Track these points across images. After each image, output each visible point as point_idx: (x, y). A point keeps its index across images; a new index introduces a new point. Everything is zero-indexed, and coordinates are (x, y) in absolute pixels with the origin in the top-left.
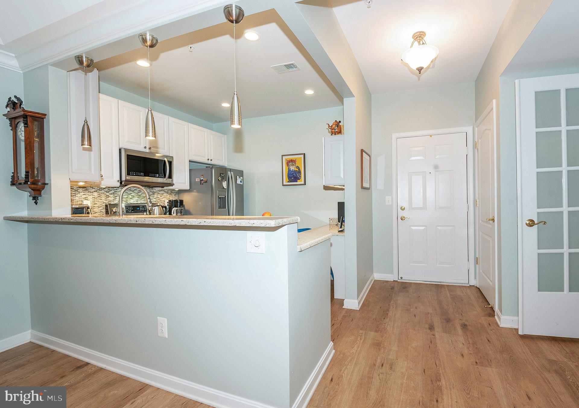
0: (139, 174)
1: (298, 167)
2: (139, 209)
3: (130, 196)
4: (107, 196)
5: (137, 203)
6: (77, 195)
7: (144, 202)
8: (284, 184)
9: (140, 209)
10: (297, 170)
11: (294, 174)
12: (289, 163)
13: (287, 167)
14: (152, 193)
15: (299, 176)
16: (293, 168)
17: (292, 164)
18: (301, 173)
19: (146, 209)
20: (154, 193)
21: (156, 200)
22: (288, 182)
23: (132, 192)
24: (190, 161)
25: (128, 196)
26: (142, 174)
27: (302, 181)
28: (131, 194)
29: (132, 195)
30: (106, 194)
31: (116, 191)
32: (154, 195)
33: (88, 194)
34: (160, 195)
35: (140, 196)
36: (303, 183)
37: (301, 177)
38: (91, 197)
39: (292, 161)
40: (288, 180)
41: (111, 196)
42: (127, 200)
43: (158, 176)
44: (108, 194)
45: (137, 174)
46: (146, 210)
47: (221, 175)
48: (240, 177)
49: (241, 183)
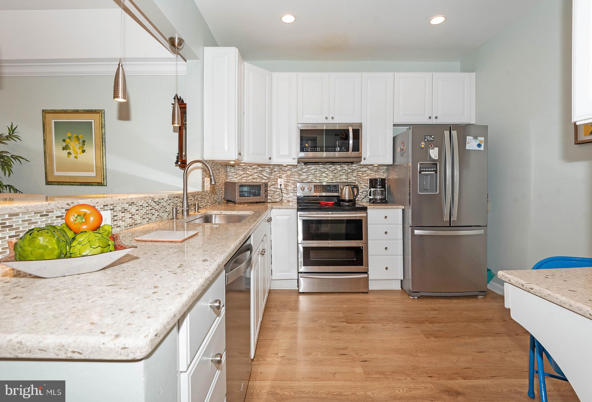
0: (315, 149)
2: (329, 188)
3: (324, 175)
4: (300, 175)
5: (331, 181)
6: (273, 174)
7: (340, 180)
8: (579, 140)
9: (330, 188)
14: (351, 171)
19: (337, 189)
20: (353, 171)
21: (356, 178)
23: (326, 170)
24: (395, 125)
25: (322, 174)
26: (318, 149)
28: (325, 172)
29: (327, 173)
30: (299, 172)
31: (309, 169)
32: (353, 173)
33: (282, 172)
34: (361, 172)
35: (335, 174)
38: (285, 175)
40: (591, 131)
41: (304, 174)
42: (321, 179)
43: (339, 150)
45: (312, 149)
46: (338, 190)
47: (426, 138)
48: (475, 138)
49: (478, 149)
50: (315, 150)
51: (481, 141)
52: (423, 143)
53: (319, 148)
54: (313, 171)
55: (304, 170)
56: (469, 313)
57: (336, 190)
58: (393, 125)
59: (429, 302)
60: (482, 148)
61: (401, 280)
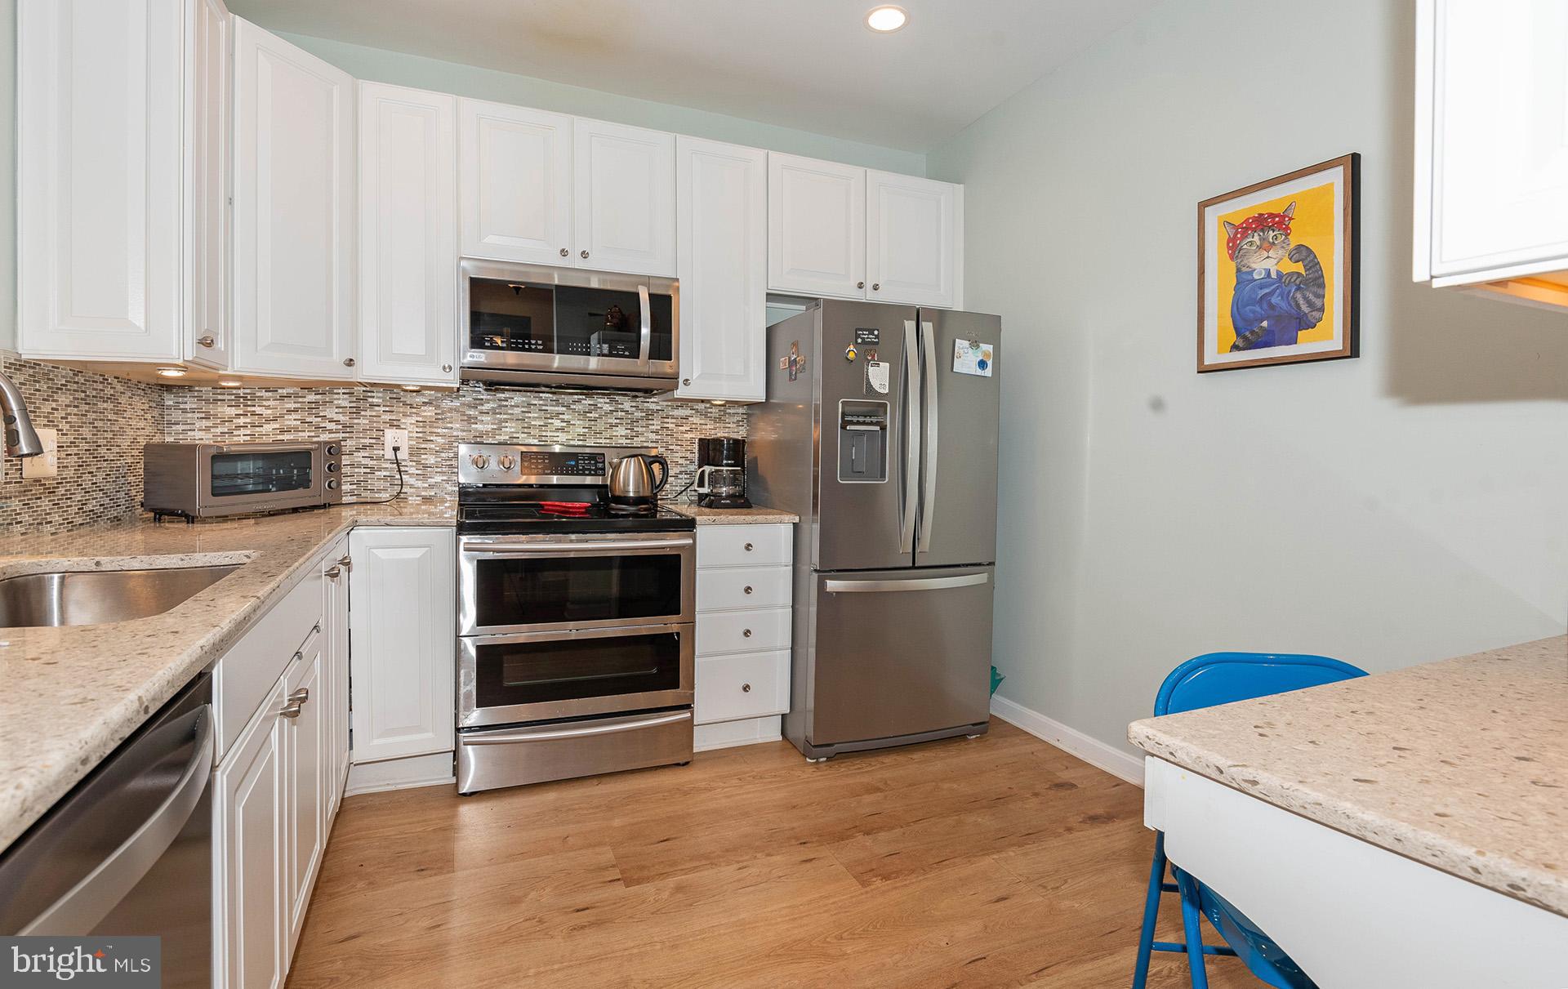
0: (524, 344)
1: (1303, 253)
2: (573, 463)
3: (557, 423)
4: (471, 420)
5: (580, 443)
6: (363, 413)
7: (608, 441)
8: (1207, 362)
9: (577, 463)
10: (1300, 268)
11: (1275, 300)
12: (1245, 236)
13: (1232, 266)
14: (644, 414)
15: (1310, 304)
16: (1268, 263)
17: (1262, 239)
18: (1322, 286)
19: (600, 465)
20: (649, 415)
21: (659, 437)
22: (1235, 347)
23: (564, 409)
24: (771, 297)
25: (550, 421)
26: (536, 344)
27: (1330, 337)
28: (561, 416)
29: (566, 417)
30: (467, 413)
31: (505, 403)
32: (651, 422)
33: (401, 410)
34: (674, 421)
35: (593, 423)
36: (1336, 343)
37: (1322, 309)
38: (413, 420)
39: (1263, 222)
40: (1232, 338)
41: (486, 418)
42: (544, 434)
43: (606, 351)
44: (472, 412)
45: (513, 343)
46: (604, 469)
47: (857, 336)
48: (975, 344)
49: (979, 372)
50: (527, 346)
51: (986, 354)
52: (852, 347)
53: (540, 342)
54: (517, 411)
55: (486, 407)
56: (955, 786)
57: (597, 469)
58: (768, 294)
59: (856, 767)
60: (988, 372)
61: (783, 716)
